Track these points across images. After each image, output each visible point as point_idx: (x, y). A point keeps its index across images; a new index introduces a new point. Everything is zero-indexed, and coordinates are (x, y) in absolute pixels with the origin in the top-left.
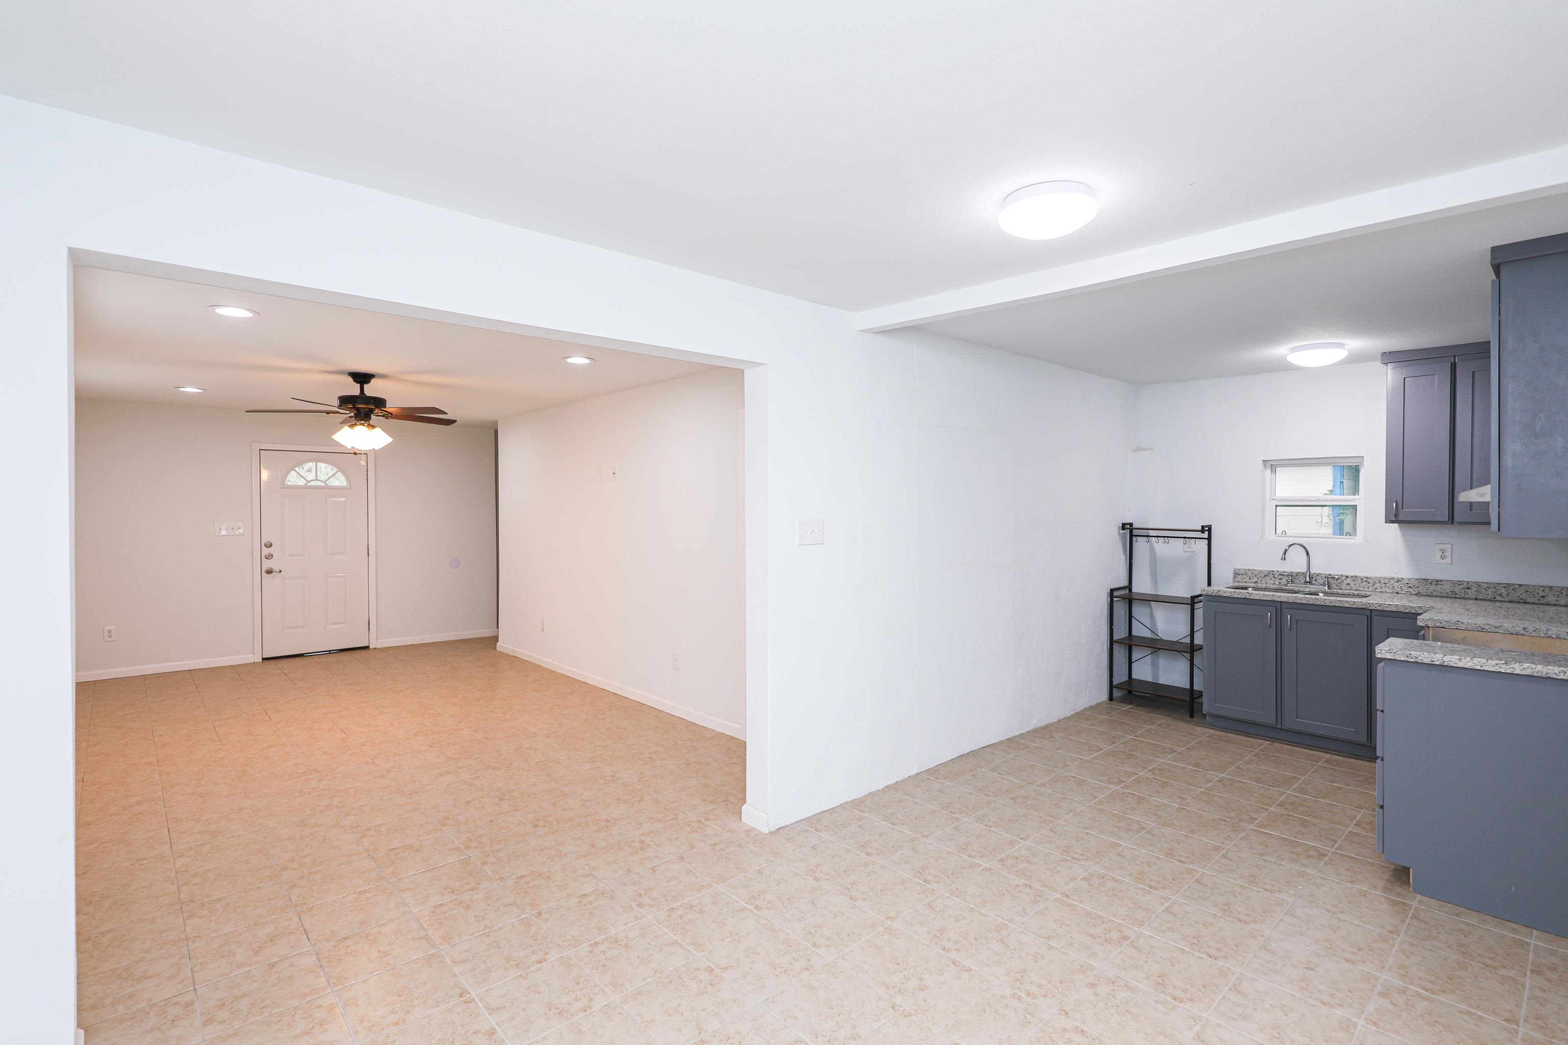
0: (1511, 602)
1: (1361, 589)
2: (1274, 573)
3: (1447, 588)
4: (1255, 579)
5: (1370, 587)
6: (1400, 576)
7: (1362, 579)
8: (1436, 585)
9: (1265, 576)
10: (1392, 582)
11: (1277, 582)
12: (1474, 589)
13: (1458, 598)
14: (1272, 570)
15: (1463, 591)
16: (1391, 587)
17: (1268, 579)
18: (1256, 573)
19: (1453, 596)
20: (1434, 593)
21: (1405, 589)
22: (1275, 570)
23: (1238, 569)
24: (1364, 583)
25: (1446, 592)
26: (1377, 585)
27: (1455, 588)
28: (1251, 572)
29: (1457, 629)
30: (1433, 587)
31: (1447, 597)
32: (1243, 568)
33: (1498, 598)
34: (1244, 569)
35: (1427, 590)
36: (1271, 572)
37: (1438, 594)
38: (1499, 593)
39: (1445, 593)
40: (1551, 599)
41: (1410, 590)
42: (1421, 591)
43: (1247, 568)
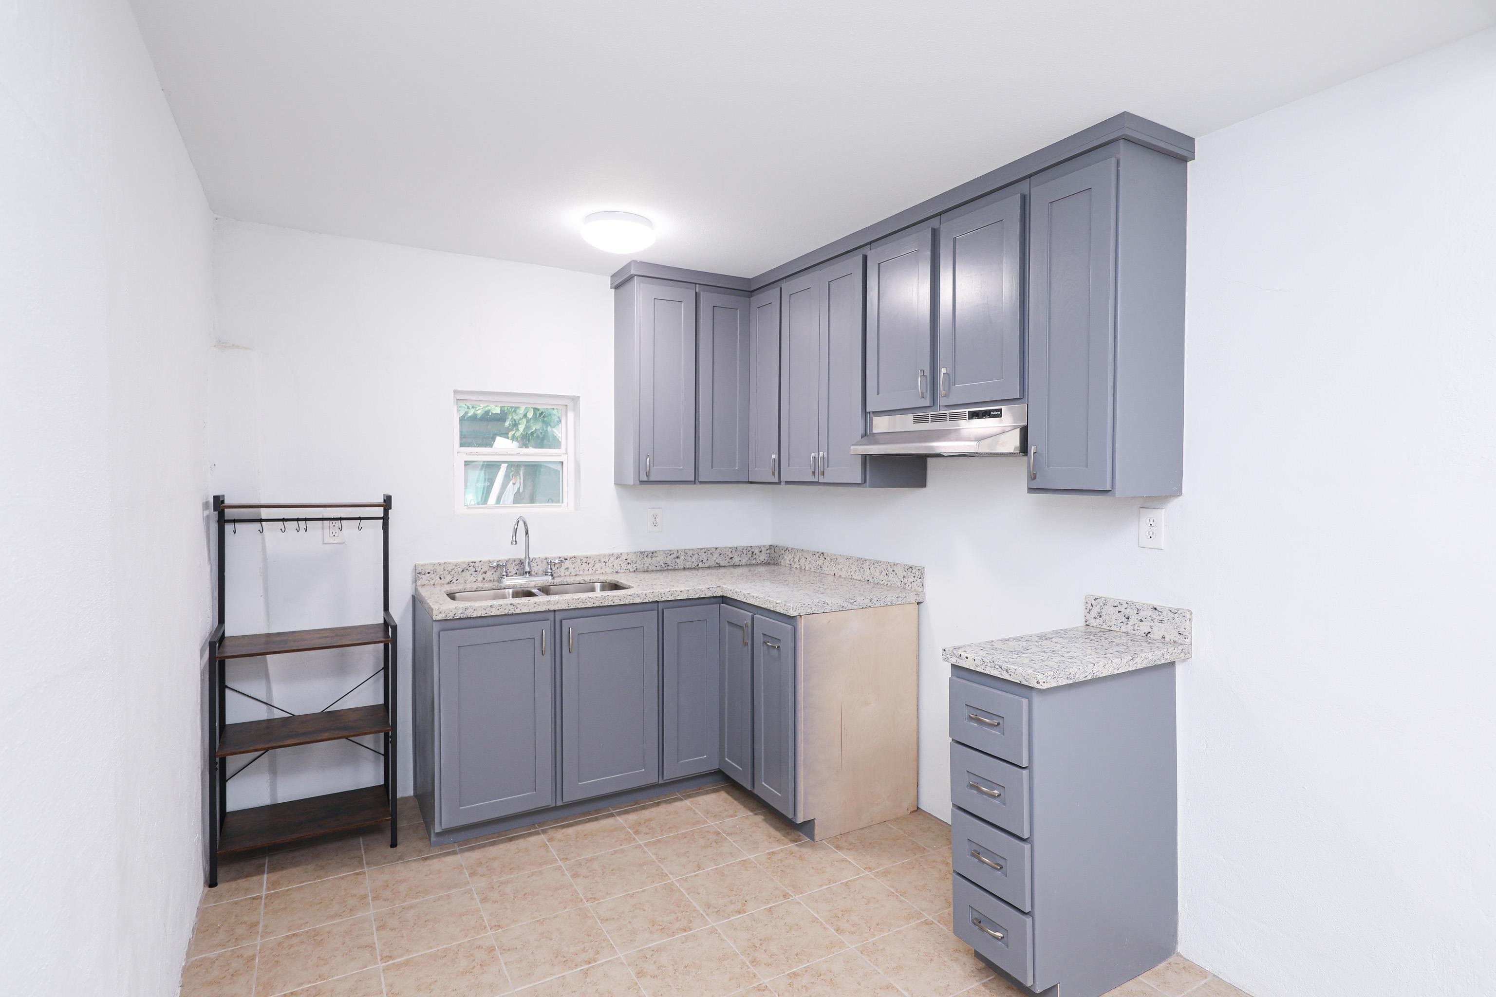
0: (710, 567)
1: (581, 573)
2: (476, 565)
3: (660, 559)
4: (449, 578)
5: (590, 569)
6: (617, 551)
7: (581, 560)
8: (652, 557)
9: (463, 571)
10: (612, 559)
11: (480, 578)
12: (682, 558)
13: (670, 570)
14: (472, 560)
15: (674, 561)
16: (611, 566)
17: (466, 574)
18: (450, 569)
19: (666, 568)
20: (650, 568)
21: (624, 566)
22: (477, 559)
23: (422, 566)
24: (584, 565)
25: (660, 564)
26: (598, 566)
27: (667, 559)
28: (442, 568)
29: (824, 613)
30: (649, 560)
31: (661, 570)
32: (427, 562)
33: (701, 565)
34: (431, 564)
35: (644, 564)
36: (471, 564)
37: (654, 568)
38: (701, 559)
39: (659, 566)
40: (736, 560)
41: (629, 566)
42: (638, 567)
43: (436, 562)
